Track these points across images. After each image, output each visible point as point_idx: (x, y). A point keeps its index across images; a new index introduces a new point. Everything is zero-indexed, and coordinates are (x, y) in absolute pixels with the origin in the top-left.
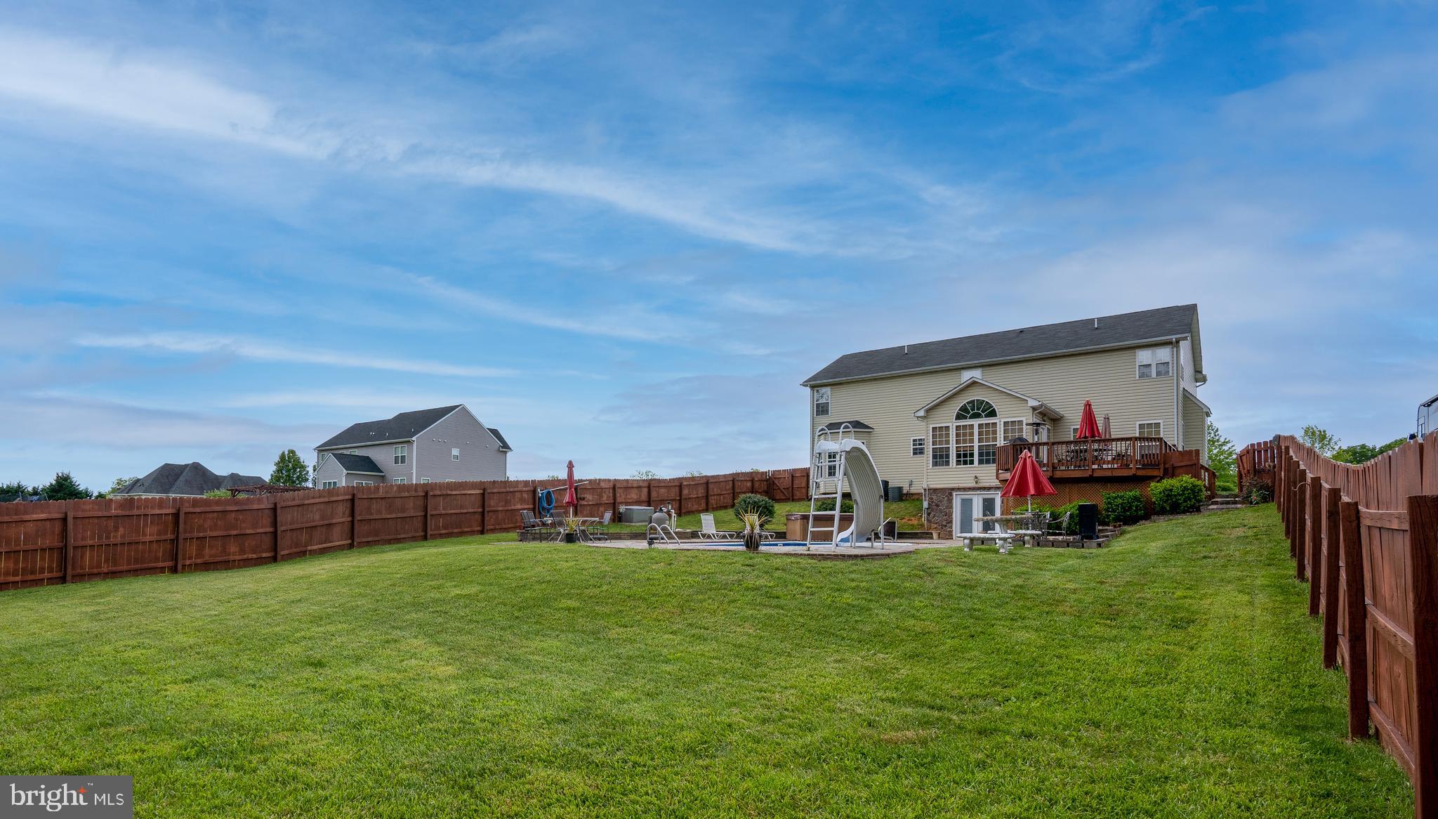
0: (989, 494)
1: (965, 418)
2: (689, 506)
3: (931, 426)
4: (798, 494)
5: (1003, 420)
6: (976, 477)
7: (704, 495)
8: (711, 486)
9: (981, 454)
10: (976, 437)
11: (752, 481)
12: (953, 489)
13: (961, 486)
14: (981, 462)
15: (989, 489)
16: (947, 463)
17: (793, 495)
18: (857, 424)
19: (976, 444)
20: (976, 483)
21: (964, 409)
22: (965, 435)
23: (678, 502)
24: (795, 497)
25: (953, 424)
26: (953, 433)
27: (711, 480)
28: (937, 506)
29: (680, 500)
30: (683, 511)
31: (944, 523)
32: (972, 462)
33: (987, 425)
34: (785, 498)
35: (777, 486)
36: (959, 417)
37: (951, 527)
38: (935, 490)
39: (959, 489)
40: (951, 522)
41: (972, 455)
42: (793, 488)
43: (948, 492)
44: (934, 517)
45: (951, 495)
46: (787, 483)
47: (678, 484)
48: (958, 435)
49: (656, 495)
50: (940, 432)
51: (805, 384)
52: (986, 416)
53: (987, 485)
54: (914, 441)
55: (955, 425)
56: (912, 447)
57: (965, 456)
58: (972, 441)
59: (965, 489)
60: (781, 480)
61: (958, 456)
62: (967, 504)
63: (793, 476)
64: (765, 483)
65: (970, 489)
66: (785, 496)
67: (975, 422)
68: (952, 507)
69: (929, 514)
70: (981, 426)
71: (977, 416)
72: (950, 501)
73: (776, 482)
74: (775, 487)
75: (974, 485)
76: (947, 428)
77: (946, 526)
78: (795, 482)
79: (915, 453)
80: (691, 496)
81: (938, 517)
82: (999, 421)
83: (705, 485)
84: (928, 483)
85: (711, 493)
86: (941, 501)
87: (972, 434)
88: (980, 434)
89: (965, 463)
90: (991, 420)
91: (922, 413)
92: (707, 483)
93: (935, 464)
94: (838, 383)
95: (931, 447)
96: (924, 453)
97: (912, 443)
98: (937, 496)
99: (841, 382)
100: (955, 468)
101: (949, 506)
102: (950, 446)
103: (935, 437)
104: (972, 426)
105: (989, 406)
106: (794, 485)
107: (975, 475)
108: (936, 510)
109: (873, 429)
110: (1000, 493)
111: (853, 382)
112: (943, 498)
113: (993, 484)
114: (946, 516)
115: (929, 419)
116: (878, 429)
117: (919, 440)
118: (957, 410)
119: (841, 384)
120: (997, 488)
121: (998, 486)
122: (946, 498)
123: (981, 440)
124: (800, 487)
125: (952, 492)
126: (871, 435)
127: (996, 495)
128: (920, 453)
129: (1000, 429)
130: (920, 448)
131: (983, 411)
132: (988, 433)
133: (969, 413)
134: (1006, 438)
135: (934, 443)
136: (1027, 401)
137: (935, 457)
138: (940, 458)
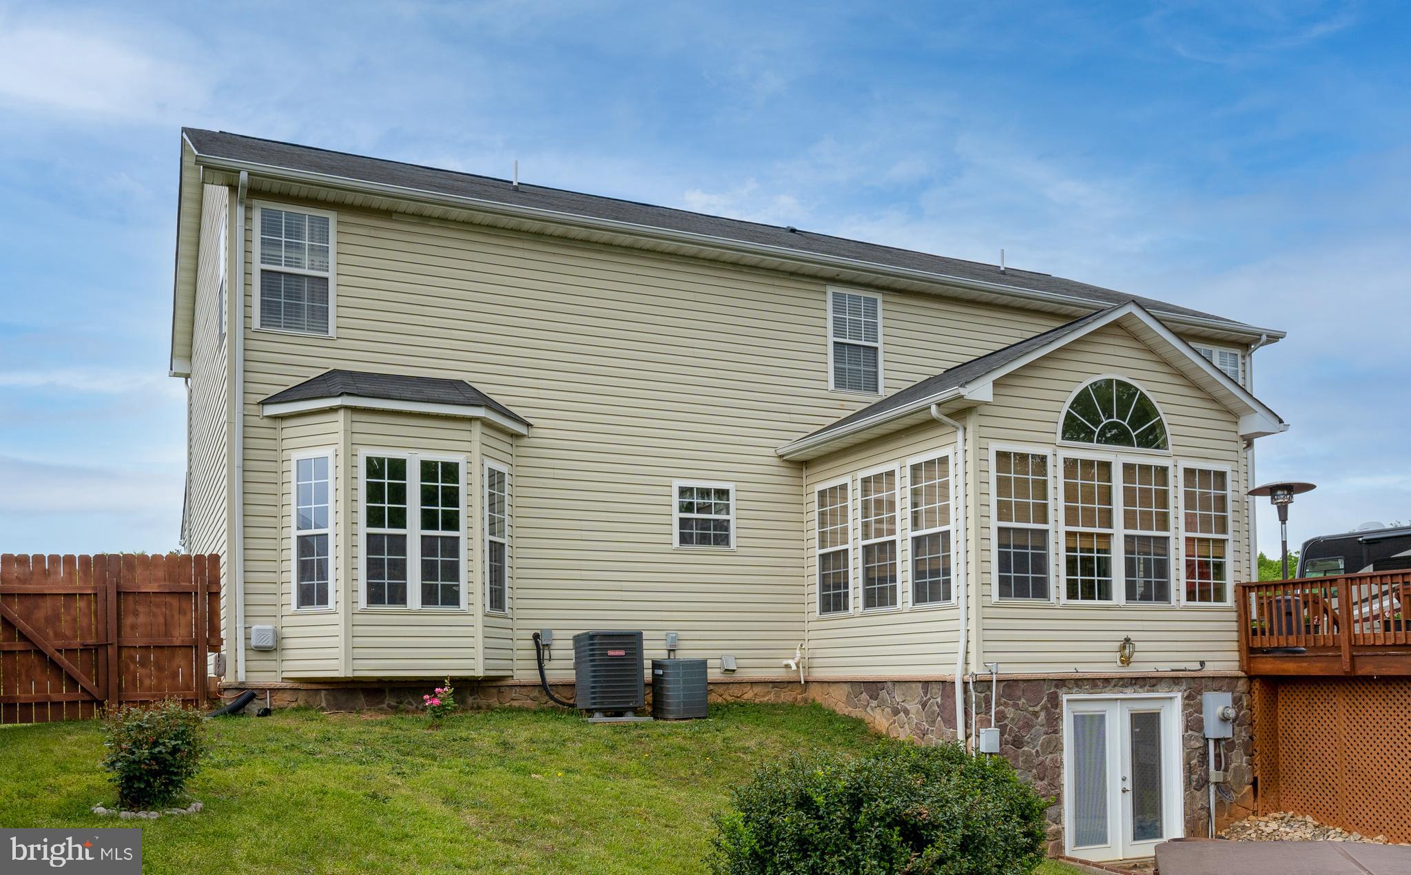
0: (1144, 701)
1: (1088, 437)
3: (994, 448)
4: (146, 681)
5: (1183, 464)
6: (1127, 643)
9: (1128, 567)
10: (1117, 508)
12: (1061, 683)
13: (1086, 670)
14: (1131, 593)
15: (1154, 683)
16: (1044, 589)
19: (1119, 531)
20: (1126, 661)
22: (1088, 495)
25: (1057, 453)
26: (1056, 482)
28: (1020, 743)
32: (1109, 592)
33: (1146, 470)
35: (25, 638)
36: (1073, 430)
37: (1058, 818)
38: (1010, 685)
39: (1078, 683)
40: (1057, 803)
41: (1106, 567)
43: (1048, 695)
45: (1055, 702)
46: (84, 625)
48: (1069, 491)
50: (1018, 474)
52: (1139, 440)
53: (1151, 669)
54: (684, 491)
55: (1062, 454)
56: (677, 515)
57: (1087, 567)
58: (1107, 520)
59: (1093, 683)
60: (45, 609)
61: (1071, 566)
62: (1091, 729)
63: (119, 593)
65: (1104, 683)
67: (1117, 457)
68: (1056, 749)
70: (1128, 468)
71: (1114, 437)
72: (1053, 723)
75: (1112, 669)
76: (1040, 462)
78: (129, 621)
79: (684, 539)
82: (1174, 464)
84: (989, 657)
86: (1028, 726)
87: (1107, 496)
88: (1128, 496)
89: (1090, 593)
90: (1152, 458)
91: (985, 391)
93: (1005, 588)
94: (385, 203)
95: (994, 523)
96: (723, 540)
97: (676, 500)
98: (1016, 706)
99: (403, 206)
100: (1065, 608)
101: (1049, 742)
102: (1050, 526)
103: (1003, 485)
104: (1106, 466)
105: (1145, 411)
106: (126, 630)
107: (1123, 635)
108: (1016, 758)
109: (529, 425)
110: (1179, 695)
111: (443, 221)
112: (1036, 714)
113: (1165, 668)
114: (1042, 779)
115: (984, 421)
116: (545, 430)
117: (705, 493)
118: (1066, 408)
119: (387, 214)
120: (1175, 681)
121: (1181, 674)
122: (1043, 715)
123: (1129, 521)
124: (162, 641)
125: (1060, 692)
126: (523, 451)
127: (1167, 704)
128: (705, 540)
129: (1177, 491)
130: (704, 522)
131: (1133, 425)
132: (1145, 498)
133: (1097, 421)
134: (1188, 522)
135: (1003, 510)
136: (1235, 417)
137: (1004, 563)
138: (1018, 568)
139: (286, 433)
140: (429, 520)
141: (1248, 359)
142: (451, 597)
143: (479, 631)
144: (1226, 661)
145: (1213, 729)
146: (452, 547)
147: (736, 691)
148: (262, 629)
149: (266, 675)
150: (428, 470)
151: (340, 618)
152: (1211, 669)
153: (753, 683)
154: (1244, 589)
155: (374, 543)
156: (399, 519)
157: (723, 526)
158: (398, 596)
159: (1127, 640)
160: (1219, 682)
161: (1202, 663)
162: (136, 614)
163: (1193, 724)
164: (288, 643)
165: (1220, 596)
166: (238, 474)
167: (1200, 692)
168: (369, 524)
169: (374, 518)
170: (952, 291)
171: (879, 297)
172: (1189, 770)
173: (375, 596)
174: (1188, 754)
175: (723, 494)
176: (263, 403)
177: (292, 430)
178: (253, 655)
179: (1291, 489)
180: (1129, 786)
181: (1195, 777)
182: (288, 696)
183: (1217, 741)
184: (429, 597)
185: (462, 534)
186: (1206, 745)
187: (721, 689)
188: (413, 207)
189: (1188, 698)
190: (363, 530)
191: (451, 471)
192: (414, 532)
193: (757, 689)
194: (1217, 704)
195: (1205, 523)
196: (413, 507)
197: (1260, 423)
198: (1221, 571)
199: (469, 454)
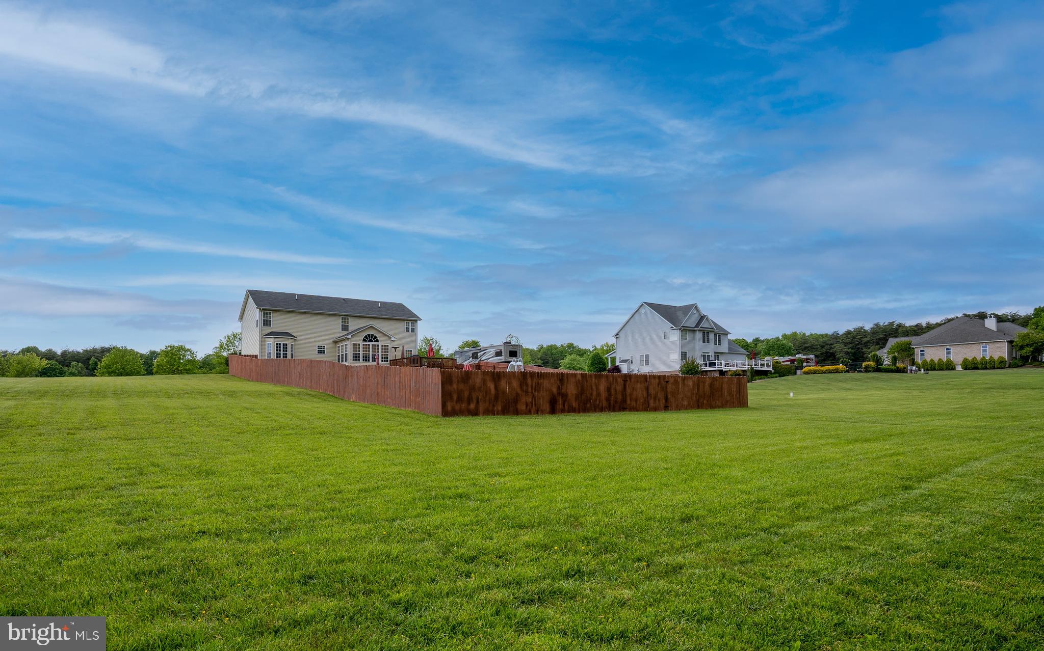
1: (366, 341)
3: (352, 343)
9: (372, 357)
10: (371, 350)
14: (372, 361)
16: (359, 360)
18: (288, 334)
19: (371, 353)
21: (366, 337)
22: (366, 348)
25: (362, 343)
26: (361, 347)
32: (369, 361)
33: (375, 345)
36: (364, 340)
41: (369, 358)
48: (363, 348)
50: (356, 346)
52: (375, 341)
56: (317, 349)
57: (366, 357)
58: (369, 351)
61: (363, 357)
67: (371, 343)
70: (373, 345)
71: (371, 341)
76: (359, 344)
79: (318, 353)
82: (380, 344)
87: (369, 348)
88: (372, 348)
89: (366, 361)
90: (376, 343)
91: (349, 336)
93: (354, 360)
96: (324, 353)
97: (317, 347)
100: (362, 362)
102: (360, 352)
103: (354, 348)
104: (369, 345)
105: (376, 337)
109: (297, 338)
111: (286, 312)
115: (351, 340)
116: (299, 338)
117: (321, 346)
118: (363, 337)
119: (279, 311)
123: (372, 352)
126: (296, 341)
128: (321, 353)
129: (380, 348)
130: (321, 351)
131: (374, 339)
132: (375, 349)
133: (368, 339)
134: (382, 352)
135: (353, 351)
136: (390, 338)
137: (353, 357)
138: (356, 357)
140: (284, 351)
141: (418, 325)
146: (286, 354)
150: (284, 344)
154: (390, 360)
156: (280, 351)
157: (324, 351)
165: (387, 361)
169: (277, 350)
170: (361, 316)
171: (349, 317)
175: (324, 346)
176: (263, 336)
177: (267, 339)
179: (396, 348)
185: (288, 352)
188: (282, 310)
190: (276, 352)
191: (286, 345)
192: (282, 352)
195: (385, 352)
196: (282, 349)
197: (393, 339)
198: (387, 358)
199: (289, 342)
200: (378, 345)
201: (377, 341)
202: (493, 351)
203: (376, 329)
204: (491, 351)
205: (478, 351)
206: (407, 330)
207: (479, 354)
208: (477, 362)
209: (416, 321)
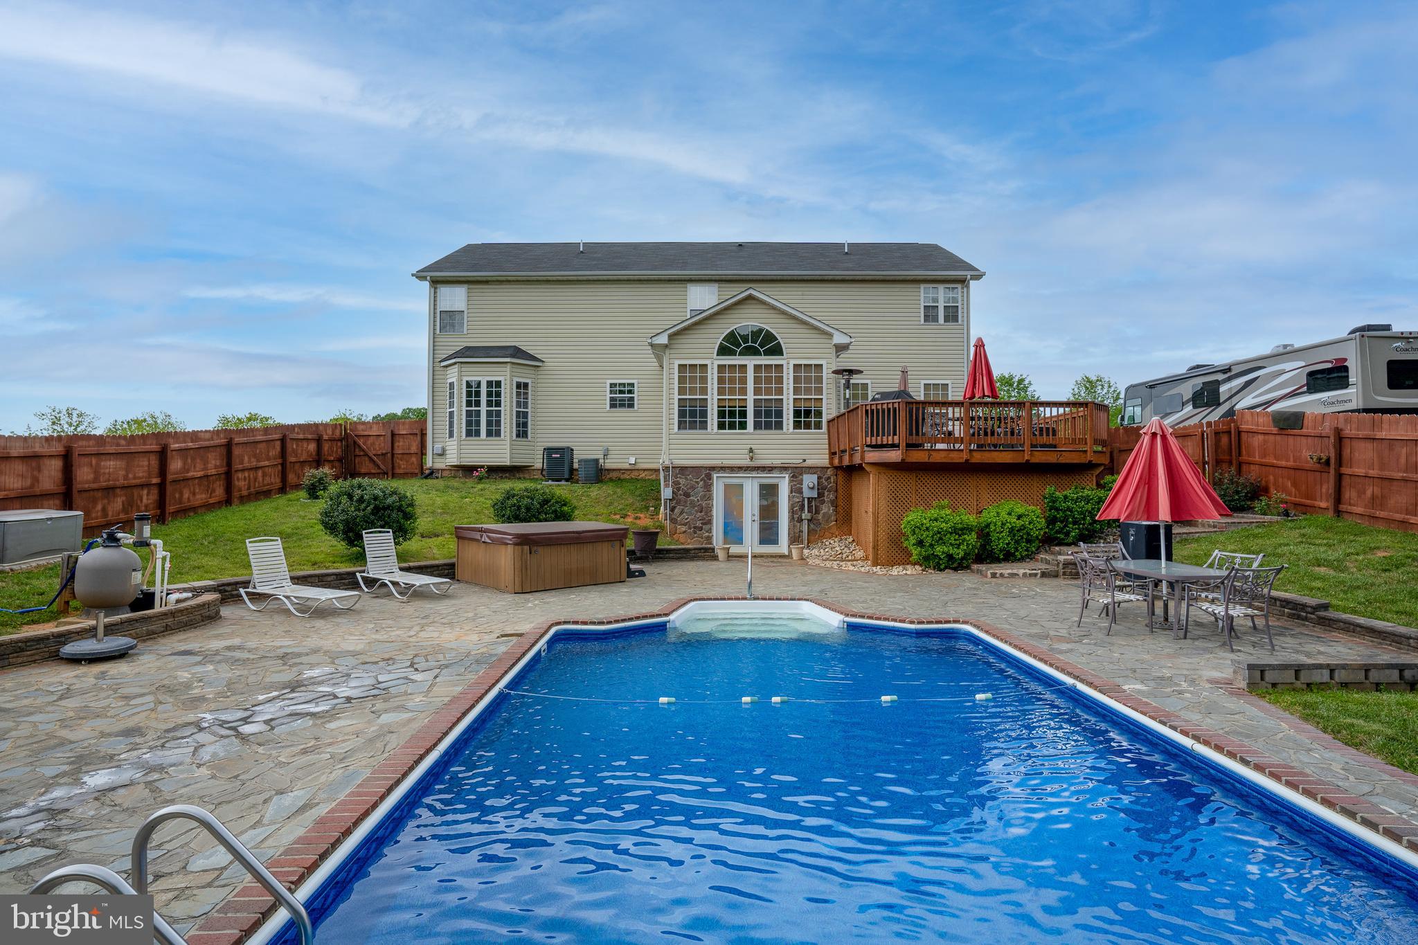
0: (768, 478)
1: (732, 353)
2: (186, 496)
3: (677, 363)
4: (402, 466)
5: (793, 362)
6: (751, 450)
7: (222, 470)
8: (236, 451)
9: (757, 414)
10: (751, 386)
11: (319, 441)
12: (713, 468)
13: (727, 463)
14: (757, 426)
15: (771, 469)
16: (704, 425)
17: (393, 468)
18: (517, 352)
19: (750, 397)
20: (751, 459)
21: (731, 338)
22: (732, 380)
23: (155, 491)
24: (398, 471)
25: (714, 362)
26: (713, 376)
27: (237, 440)
28: (687, 495)
29: (162, 487)
30: (171, 508)
31: (699, 524)
32: (743, 426)
33: (768, 367)
34: (379, 471)
35: (363, 451)
36: (723, 351)
37: (710, 531)
38: (683, 470)
39: (723, 469)
40: (710, 522)
41: (743, 414)
42: (393, 455)
43: (706, 474)
44: (681, 513)
45: (709, 477)
46: (382, 446)
47: (155, 447)
48: (721, 380)
49: (91, 477)
50: (691, 374)
51: (420, 275)
52: (766, 353)
53: (767, 463)
54: (612, 385)
55: (717, 363)
56: (609, 395)
57: (732, 414)
58: (743, 391)
59: (732, 469)
60: (371, 440)
61: (721, 414)
62: (734, 492)
63: (393, 435)
64: (339, 444)
65: (740, 469)
66: (379, 468)
67: (750, 362)
68: (710, 498)
69: (672, 510)
70: (757, 368)
71: (752, 351)
72: (708, 487)
73: (361, 442)
74: (357, 452)
76: (704, 367)
77: (701, 529)
78: (396, 444)
79: (613, 406)
80: (191, 474)
81: (690, 514)
82: (787, 362)
83: (224, 450)
84: (672, 457)
85: (237, 466)
86: (693, 488)
87: (743, 380)
88: (758, 380)
89: (732, 426)
90: (773, 360)
91: (663, 339)
92: (229, 446)
93: (682, 425)
94: (484, 279)
95: (676, 397)
96: (631, 406)
97: (608, 389)
98: (686, 479)
99: (489, 279)
100: (716, 434)
101: (705, 496)
102: (709, 397)
103: (682, 380)
104: (743, 367)
105: (770, 337)
106: (396, 447)
107: (749, 447)
108: (686, 502)
109: (543, 361)
110: (787, 476)
111: (509, 282)
112: (697, 483)
113: (777, 462)
114: (701, 512)
115: (672, 351)
116: (550, 363)
117: (622, 385)
118: (720, 340)
119: (487, 282)
120: (783, 468)
121: (786, 465)
122: (701, 483)
123: (758, 392)
124: (408, 452)
125: (712, 473)
126: (539, 373)
127: (781, 479)
128: (622, 405)
129: (788, 376)
130: (622, 398)
131: (762, 345)
132: (769, 380)
133: (739, 345)
134: (796, 391)
135: (682, 391)
136: (830, 335)
137: (682, 414)
138: (691, 416)
139: (448, 372)
140: (489, 404)
141: (965, 289)
142: (498, 434)
143: (508, 447)
144: (822, 459)
145: (807, 493)
146: (498, 414)
147: (636, 473)
148: (438, 446)
149: (440, 464)
150: (490, 384)
151: (455, 443)
152: (809, 463)
153: (644, 470)
155: (469, 413)
156: (478, 404)
157: (633, 399)
158: (478, 433)
159: (751, 449)
160: (811, 470)
161: (805, 461)
162: (399, 442)
163: (796, 489)
164: (448, 452)
165: (818, 427)
166: (431, 388)
167: (801, 474)
168: (467, 406)
169: (469, 404)
170: (755, 278)
172: (792, 512)
173: (469, 433)
174: (792, 505)
175: (632, 385)
176: (440, 362)
177: (450, 370)
178: (435, 457)
179: (852, 372)
180: (757, 518)
181: (796, 516)
182: (448, 472)
183: (809, 498)
184: (489, 434)
185: (502, 408)
186: (803, 500)
187: (628, 473)
188: (494, 279)
189: (793, 477)
190: (464, 408)
191: (498, 384)
192: (484, 408)
193: (646, 473)
194: (809, 480)
195: (808, 391)
196: (484, 398)
197: (839, 339)
198: (819, 414)
199: (506, 376)
200: (779, 367)
201: (777, 351)
202: (1294, 370)
203: (774, 308)
204: (1283, 372)
205: (1220, 377)
206: (930, 314)
207: (1223, 389)
208: (1216, 415)
209: (963, 281)
